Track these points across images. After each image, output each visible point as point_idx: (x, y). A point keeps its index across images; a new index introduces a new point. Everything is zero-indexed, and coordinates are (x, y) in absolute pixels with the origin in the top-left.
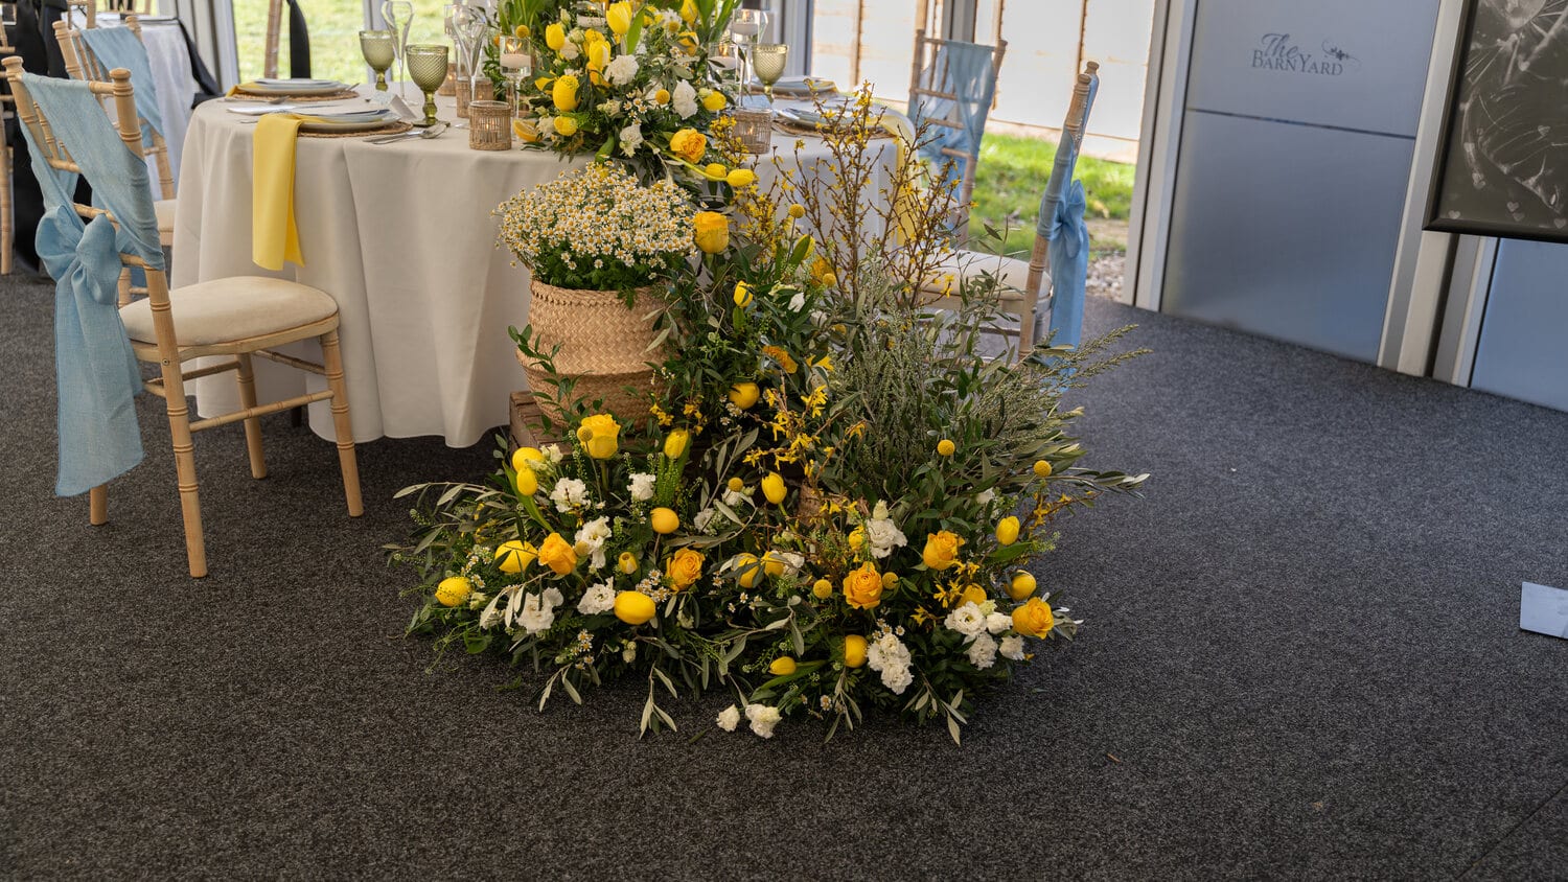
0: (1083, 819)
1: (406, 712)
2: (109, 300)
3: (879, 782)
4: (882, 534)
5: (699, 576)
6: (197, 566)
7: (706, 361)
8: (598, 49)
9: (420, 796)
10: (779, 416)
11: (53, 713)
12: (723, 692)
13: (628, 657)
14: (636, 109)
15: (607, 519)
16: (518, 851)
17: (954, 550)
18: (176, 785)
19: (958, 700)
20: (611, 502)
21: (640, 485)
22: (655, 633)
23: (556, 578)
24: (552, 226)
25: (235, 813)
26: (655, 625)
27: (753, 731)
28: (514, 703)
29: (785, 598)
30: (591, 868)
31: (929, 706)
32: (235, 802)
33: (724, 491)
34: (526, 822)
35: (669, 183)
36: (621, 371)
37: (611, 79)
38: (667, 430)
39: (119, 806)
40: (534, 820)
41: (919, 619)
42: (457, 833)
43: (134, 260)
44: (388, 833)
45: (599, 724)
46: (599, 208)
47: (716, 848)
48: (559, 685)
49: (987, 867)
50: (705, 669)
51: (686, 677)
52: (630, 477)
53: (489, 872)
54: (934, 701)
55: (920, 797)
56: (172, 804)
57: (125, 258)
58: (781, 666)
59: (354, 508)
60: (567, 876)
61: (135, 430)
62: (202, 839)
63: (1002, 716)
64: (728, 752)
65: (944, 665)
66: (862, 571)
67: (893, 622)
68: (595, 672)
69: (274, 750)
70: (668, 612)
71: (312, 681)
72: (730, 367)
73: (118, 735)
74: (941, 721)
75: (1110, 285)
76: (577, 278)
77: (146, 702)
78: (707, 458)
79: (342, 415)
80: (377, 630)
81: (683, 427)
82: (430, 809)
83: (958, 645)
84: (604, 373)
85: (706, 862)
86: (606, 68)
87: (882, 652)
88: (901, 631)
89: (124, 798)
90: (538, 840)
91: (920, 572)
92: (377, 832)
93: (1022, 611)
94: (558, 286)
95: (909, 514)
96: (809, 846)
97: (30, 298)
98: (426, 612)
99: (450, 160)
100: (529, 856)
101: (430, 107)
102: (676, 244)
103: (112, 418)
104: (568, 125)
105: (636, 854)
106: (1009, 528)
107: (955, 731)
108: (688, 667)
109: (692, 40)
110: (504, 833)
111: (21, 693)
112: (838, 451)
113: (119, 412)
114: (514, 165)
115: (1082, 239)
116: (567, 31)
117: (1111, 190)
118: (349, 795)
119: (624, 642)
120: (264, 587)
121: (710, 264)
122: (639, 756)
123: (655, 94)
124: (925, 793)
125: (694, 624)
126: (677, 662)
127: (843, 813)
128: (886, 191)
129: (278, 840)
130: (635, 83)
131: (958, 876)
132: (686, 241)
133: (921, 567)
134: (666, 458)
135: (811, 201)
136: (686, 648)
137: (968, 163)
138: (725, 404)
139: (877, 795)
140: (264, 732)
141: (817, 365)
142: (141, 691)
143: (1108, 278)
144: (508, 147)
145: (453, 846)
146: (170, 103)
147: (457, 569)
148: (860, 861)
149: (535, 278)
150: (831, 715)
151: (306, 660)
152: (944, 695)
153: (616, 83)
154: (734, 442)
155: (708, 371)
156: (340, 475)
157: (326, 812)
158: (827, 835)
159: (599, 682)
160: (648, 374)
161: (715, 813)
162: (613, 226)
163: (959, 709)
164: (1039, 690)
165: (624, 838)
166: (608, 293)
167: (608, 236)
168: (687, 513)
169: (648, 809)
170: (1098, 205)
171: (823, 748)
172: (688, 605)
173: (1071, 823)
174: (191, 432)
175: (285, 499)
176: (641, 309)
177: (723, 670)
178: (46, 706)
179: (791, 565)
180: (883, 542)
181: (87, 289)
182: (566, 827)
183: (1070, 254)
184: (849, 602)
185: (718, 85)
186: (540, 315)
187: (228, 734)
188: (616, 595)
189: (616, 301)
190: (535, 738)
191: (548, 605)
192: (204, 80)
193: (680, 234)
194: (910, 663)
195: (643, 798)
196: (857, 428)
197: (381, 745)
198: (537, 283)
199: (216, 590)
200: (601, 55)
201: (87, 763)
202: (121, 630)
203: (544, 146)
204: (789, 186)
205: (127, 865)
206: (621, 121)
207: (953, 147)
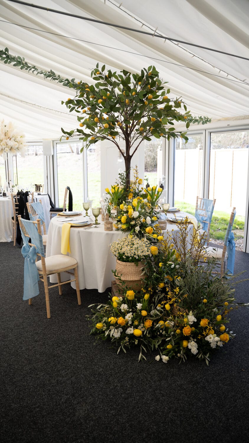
0: (236, 386)
1: (90, 353)
2: (34, 263)
3: (190, 375)
4: (191, 319)
5: (151, 326)
6: (49, 316)
7: (153, 279)
8: (131, 211)
9: (93, 373)
10: (169, 293)
11: (21, 349)
12: (157, 352)
13: (136, 343)
14: (138, 223)
15: (132, 313)
16: (113, 388)
17: (207, 323)
18: (44, 367)
19: (208, 355)
20: (133, 309)
21: (139, 306)
22: (142, 338)
23: (121, 326)
24: (121, 249)
25: (56, 375)
26: (142, 336)
27: (163, 361)
28: (112, 352)
29: (170, 333)
30: (128, 393)
31: (201, 357)
32: (56, 372)
33: (157, 306)
34: (114, 381)
35: (145, 239)
36: (135, 280)
37: (133, 217)
38: (144, 294)
39: (34, 371)
40: (116, 381)
41: (199, 338)
42: (100, 383)
43: (39, 255)
44: (86, 382)
45: (130, 358)
46: (131, 246)
47: (155, 390)
48: (121, 348)
49: (215, 398)
50: (153, 346)
51: (149, 348)
52: (137, 304)
53: (107, 393)
54: (203, 356)
55: (200, 379)
56: (44, 372)
57: (37, 254)
58: (169, 347)
59: (79, 303)
60: (123, 395)
61: (38, 288)
62: (49, 381)
63: (218, 359)
64: (158, 366)
65: (205, 347)
66: (187, 327)
67: (194, 338)
68: (129, 346)
69: (63, 360)
70: (145, 334)
71: (71, 344)
72: (158, 280)
73: (34, 355)
74: (204, 360)
75: (240, 246)
76: (126, 260)
77: (39, 347)
78: (153, 300)
79: (78, 284)
80: (84, 333)
81: (148, 293)
82: (95, 377)
83: (208, 343)
84: (131, 280)
85: (153, 393)
86: (132, 215)
87: (191, 345)
88: (195, 340)
89: (35, 369)
90: (117, 386)
91: (200, 327)
92: (84, 382)
93: (222, 336)
94: (122, 261)
95: (197, 314)
96: (175, 391)
97: (19, 251)
98: (94, 330)
99: (100, 233)
100: (115, 390)
101: (96, 220)
102: (147, 254)
103: (34, 285)
104: (124, 227)
105: (138, 390)
106: (219, 317)
107: (207, 362)
108: (149, 345)
109: (150, 205)
110: (110, 384)
111: (16, 343)
112: (182, 301)
113: (35, 284)
114: (113, 234)
115: (234, 245)
116: (124, 205)
117: (239, 223)
118: (78, 372)
119: (135, 340)
120: (62, 321)
121: (154, 257)
122: (138, 366)
123: (142, 220)
124: (201, 378)
125: (150, 336)
126: (146, 345)
127: (183, 382)
128: (191, 240)
129: (64, 382)
130: (138, 217)
131: (208, 399)
132: (149, 253)
133: (200, 326)
134: (145, 300)
135: (175, 242)
136: (149, 341)
137: (209, 224)
138: (157, 287)
139: (190, 378)
140: (61, 356)
141: (177, 279)
142: (38, 344)
143: (240, 244)
144: (112, 230)
145: (99, 386)
146: (46, 210)
147: (100, 322)
148: (186, 395)
149: (117, 259)
150: (180, 358)
151: (70, 339)
152: (205, 354)
153: (134, 217)
154: (159, 295)
155: (153, 281)
156: (77, 295)
157: (74, 376)
158: (179, 388)
159: (130, 348)
160: (141, 280)
161: (155, 381)
162: (134, 250)
163: (208, 357)
164: (226, 352)
165: (135, 386)
166: (132, 263)
167: (133, 252)
168: (149, 311)
169: (140, 380)
170: (237, 226)
171: (178, 366)
172: (149, 332)
173: (234, 387)
174: (48, 289)
175: (66, 300)
176: (139, 266)
177: (157, 347)
178: (20, 347)
179: (171, 325)
180: (191, 321)
181: (30, 260)
182: (123, 383)
183: (231, 248)
184: (184, 334)
185: (155, 215)
186: (118, 267)
187: (54, 356)
188: (134, 330)
189: (134, 265)
190: (116, 361)
191: (119, 332)
192: (52, 206)
193: (148, 251)
194: (197, 347)
195: (139, 377)
196: (186, 296)
197: (85, 361)
198: (118, 260)
199: (52, 321)
200: (131, 212)
201: (28, 361)
202: (34, 330)
203: (119, 229)
204: (170, 238)
205: (35, 385)
206: (135, 225)
207: (205, 221)
